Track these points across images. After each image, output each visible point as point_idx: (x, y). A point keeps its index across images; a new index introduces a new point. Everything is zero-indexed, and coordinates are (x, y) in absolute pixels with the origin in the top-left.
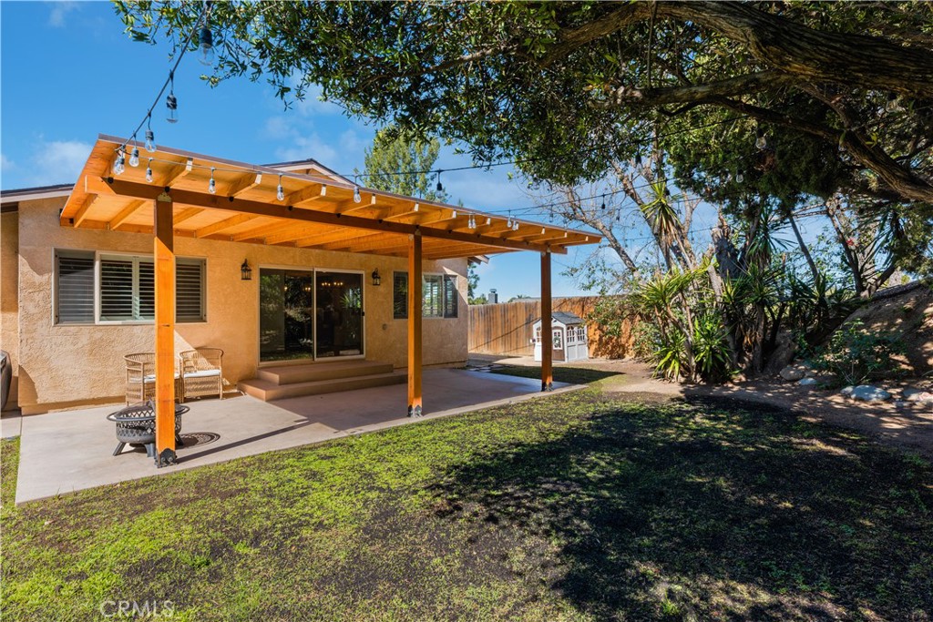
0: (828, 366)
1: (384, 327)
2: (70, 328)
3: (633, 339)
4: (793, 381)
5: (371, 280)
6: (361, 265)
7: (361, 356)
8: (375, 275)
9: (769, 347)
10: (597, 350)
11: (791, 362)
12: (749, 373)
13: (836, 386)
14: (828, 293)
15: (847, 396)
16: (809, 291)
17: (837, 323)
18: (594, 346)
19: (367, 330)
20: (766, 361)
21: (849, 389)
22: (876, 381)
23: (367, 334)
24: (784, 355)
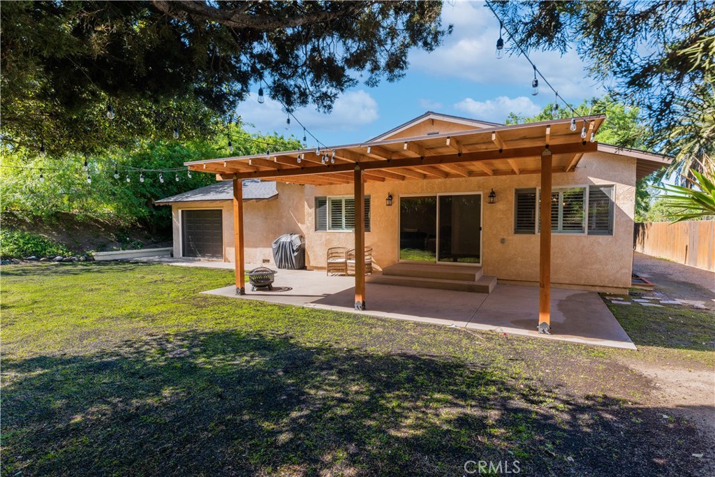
1: (503, 241)
2: (320, 233)
5: (488, 199)
6: (479, 187)
7: (475, 265)
8: (493, 194)
19: (483, 242)
23: (483, 246)
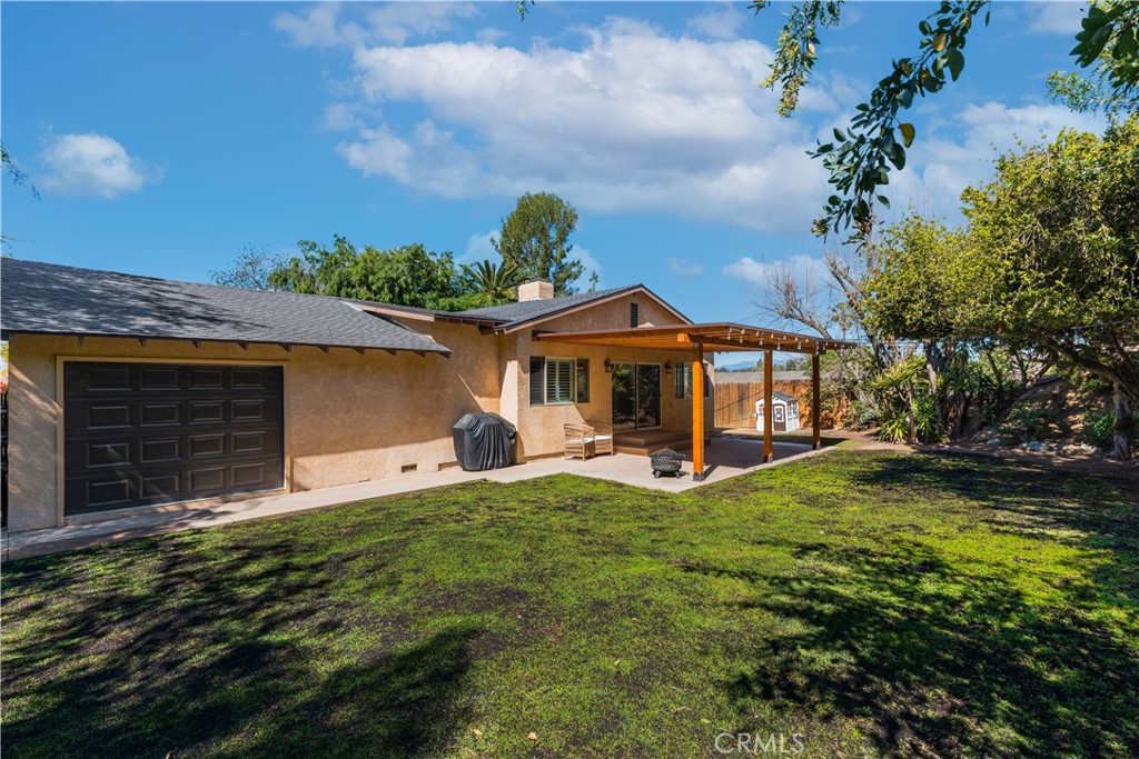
0: (1007, 431)
1: (671, 405)
2: (536, 408)
3: (840, 413)
4: (985, 441)
5: (665, 370)
6: (660, 359)
7: (659, 427)
8: (667, 366)
9: (965, 419)
10: (807, 423)
11: (980, 429)
12: (952, 436)
13: (1015, 442)
14: (1004, 383)
15: (1024, 449)
16: (991, 381)
17: (1010, 402)
18: (804, 420)
20: (963, 429)
21: (1025, 445)
22: (1041, 439)
23: (662, 410)
24: (976, 424)
